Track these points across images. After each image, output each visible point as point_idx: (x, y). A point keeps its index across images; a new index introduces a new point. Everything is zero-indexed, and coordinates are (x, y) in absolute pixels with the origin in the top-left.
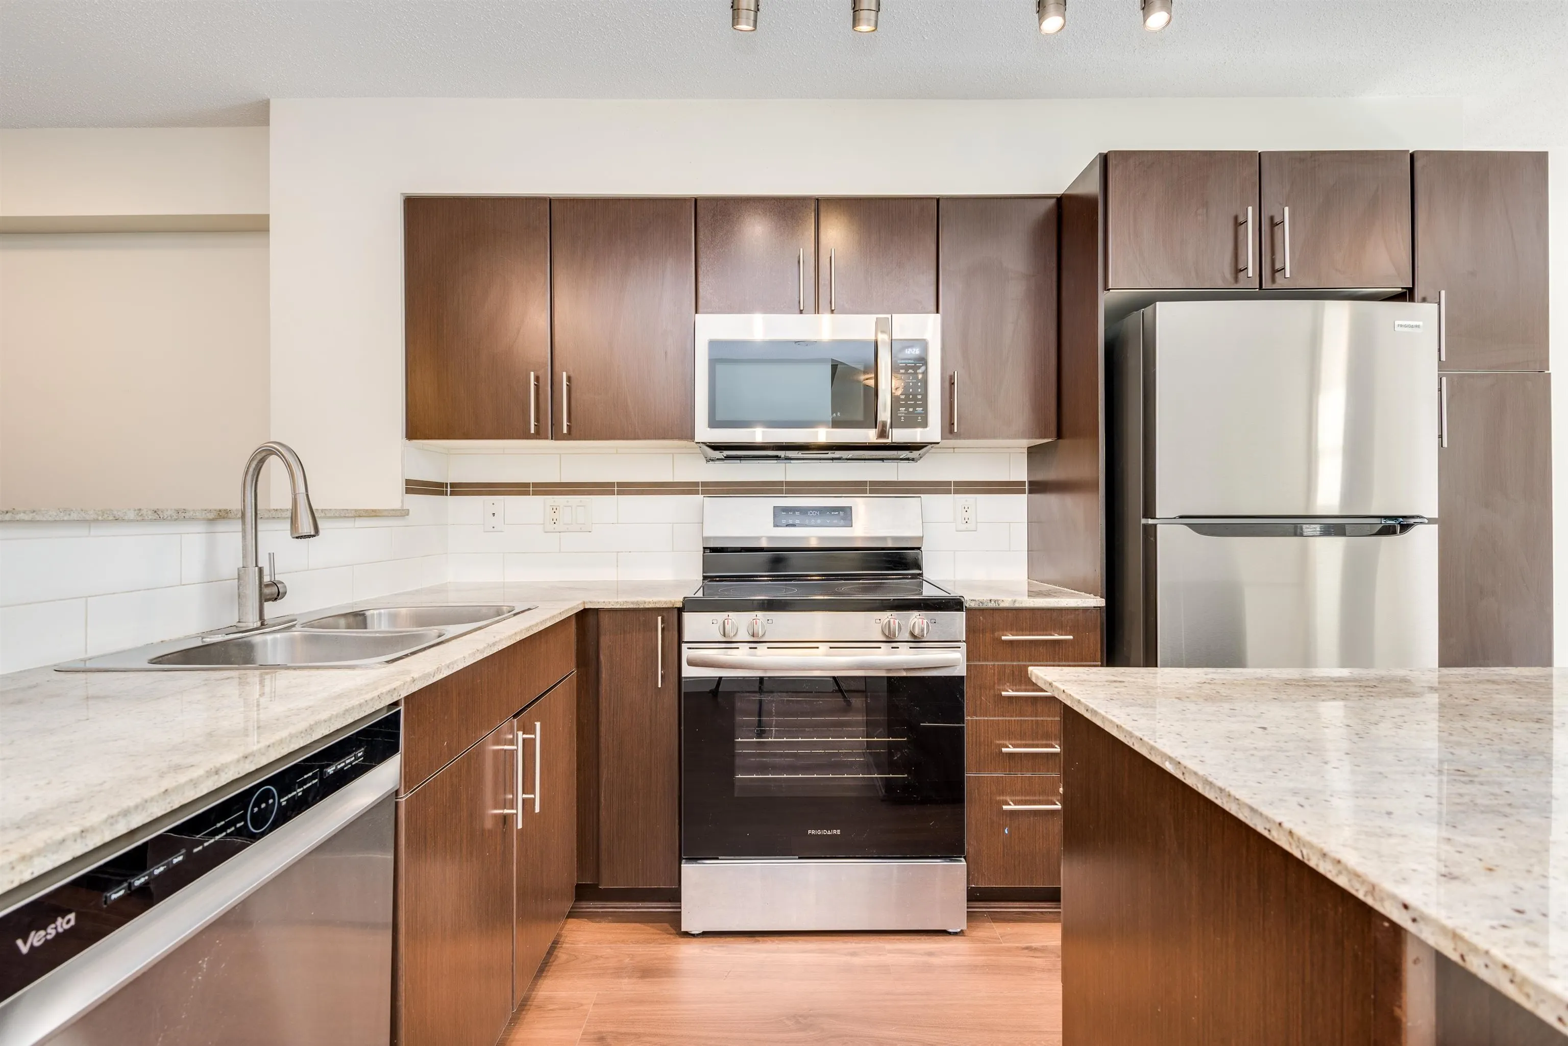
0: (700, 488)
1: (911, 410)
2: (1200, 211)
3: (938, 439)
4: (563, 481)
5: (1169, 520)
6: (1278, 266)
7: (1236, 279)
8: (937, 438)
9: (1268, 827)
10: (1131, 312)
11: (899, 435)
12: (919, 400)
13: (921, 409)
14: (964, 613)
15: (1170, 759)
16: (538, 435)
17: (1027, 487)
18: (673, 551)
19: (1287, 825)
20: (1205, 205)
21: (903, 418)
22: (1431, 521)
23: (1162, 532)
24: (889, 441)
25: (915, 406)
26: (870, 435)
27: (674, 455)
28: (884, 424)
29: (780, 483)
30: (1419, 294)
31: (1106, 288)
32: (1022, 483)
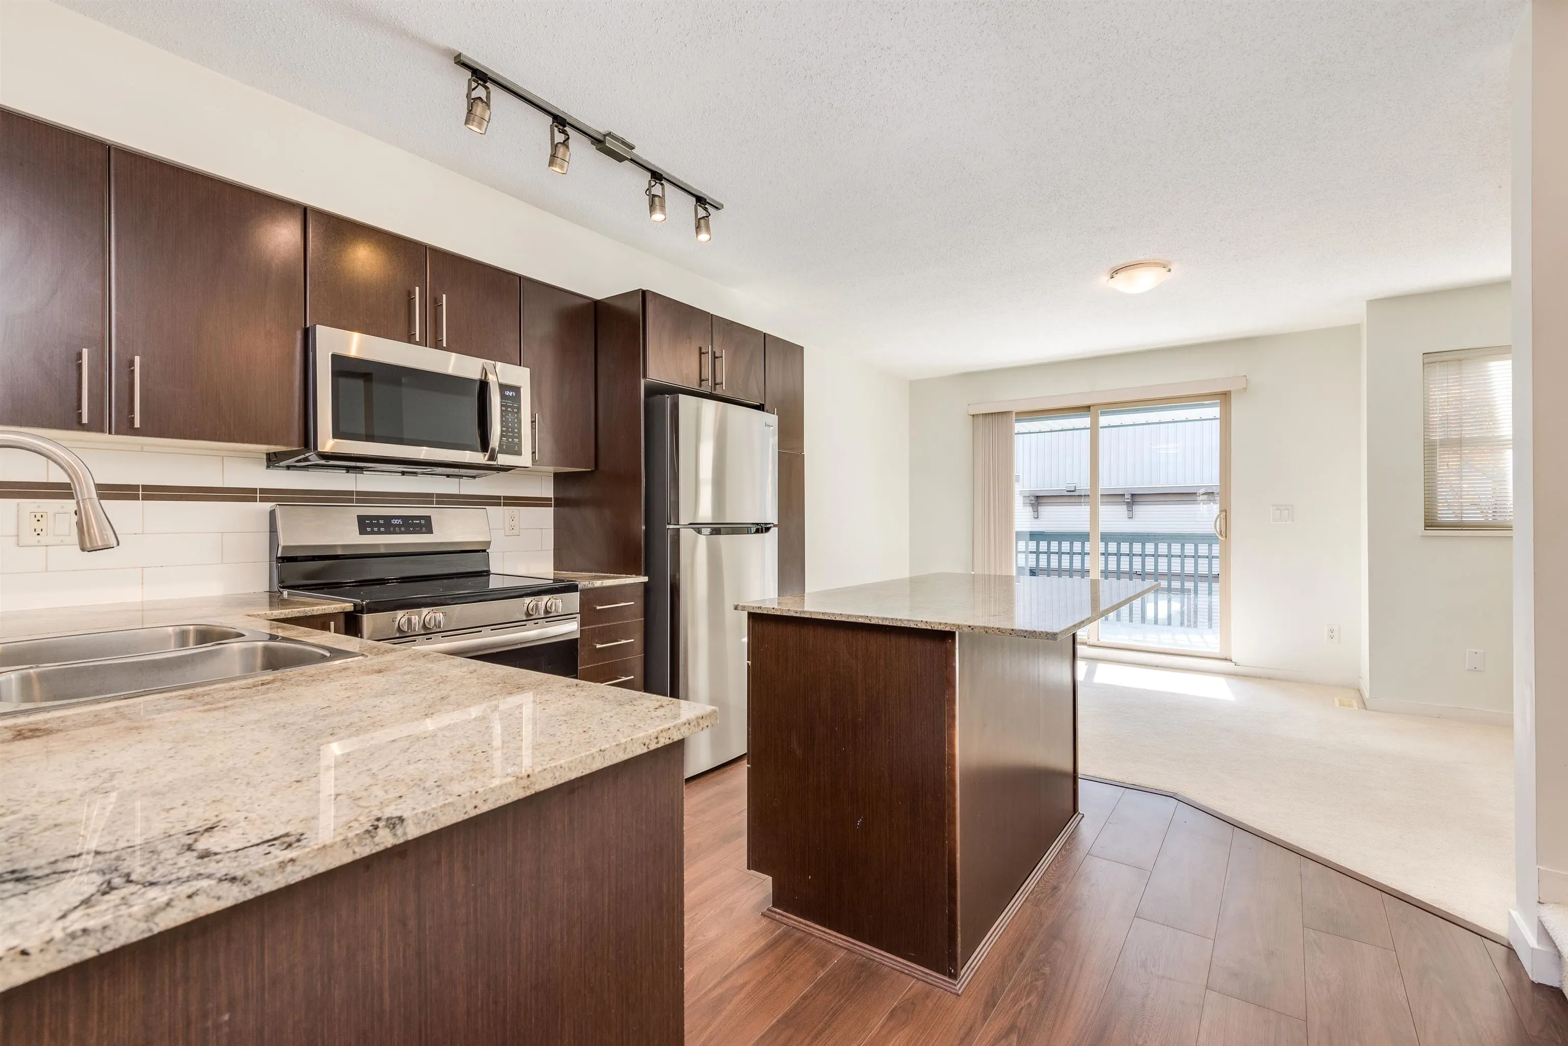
0: (258, 495)
1: (510, 440)
2: (688, 340)
3: (531, 466)
4: (51, 480)
5: (685, 526)
6: (718, 381)
7: (700, 385)
8: (529, 463)
9: (916, 624)
10: (655, 395)
11: (503, 459)
12: (516, 433)
13: (517, 440)
14: (579, 593)
15: (861, 617)
16: (95, 426)
17: (553, 502)
18: (222, 563)
19: (924, 620)
20: (690, 338)
21: (504, 446)
22: (775, 526)
23: (682, 531)
24: (495, 463)
25: (513, 437)
26: (479, 458)
27: (224, 457)
28: (493, 450)
29: (351, 493)
30: (766, 407)
31: (645, 376)
32: (550, 499)
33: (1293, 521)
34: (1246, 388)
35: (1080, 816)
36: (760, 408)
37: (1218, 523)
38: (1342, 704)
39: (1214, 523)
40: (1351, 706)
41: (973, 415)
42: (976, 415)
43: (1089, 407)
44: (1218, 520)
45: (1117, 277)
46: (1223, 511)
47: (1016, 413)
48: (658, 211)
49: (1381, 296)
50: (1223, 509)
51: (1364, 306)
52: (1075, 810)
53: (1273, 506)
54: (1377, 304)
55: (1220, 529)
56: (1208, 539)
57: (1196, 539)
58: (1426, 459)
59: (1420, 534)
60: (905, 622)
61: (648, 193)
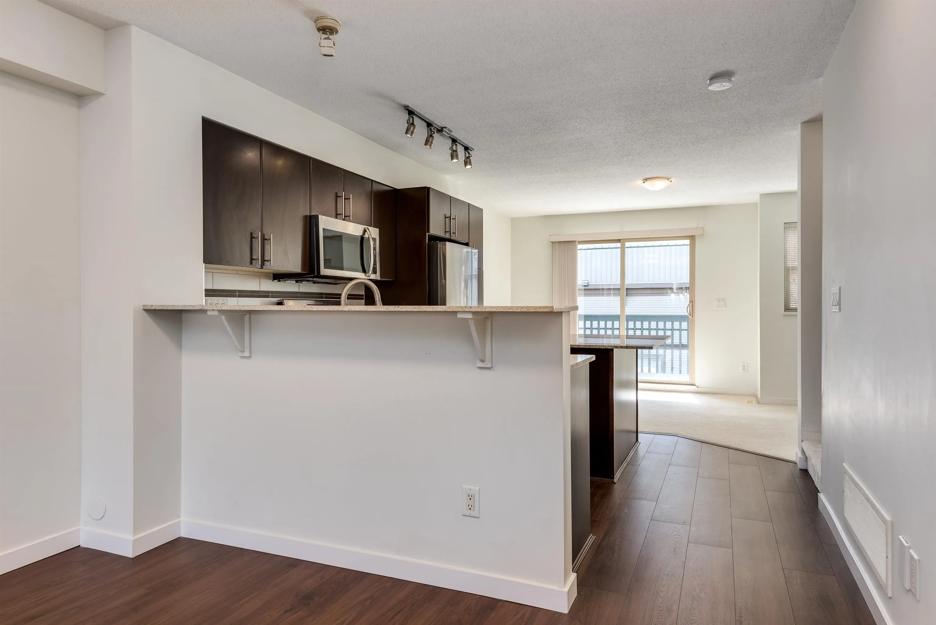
6: (453, 232)
11: (372, 276)
13: (376, 266)
20: (443, 210)
24: (369, 278)
27: (260, 276)
30: (470, 244)
31: (428, 232)
32: (363, 295)
33: (726, 308)
34: (703, 234)
35: (639, 443)
36: (467, 244)
37: (689, 309)
38: (748, 402)
39: (686, 308)
40: (752, 403)
41: (552, 242)
42: (554, 242)
43: (620, 240)
44: (689, 307)
45: (646, 183)
46: (691, 302)
47: (578, 241)
48: (455, 159)
49: (766, 193)
50: (691, 301)
51: (758, 197)
52: (637, 440)
53: (716, 299)
54: (765, 196)
55: (690, 312)
56: (681, 318)
57: (672, 318)
58: (785, 278)
59: (783, 314)
60: (595, 346)
61: (451, 149)
